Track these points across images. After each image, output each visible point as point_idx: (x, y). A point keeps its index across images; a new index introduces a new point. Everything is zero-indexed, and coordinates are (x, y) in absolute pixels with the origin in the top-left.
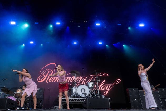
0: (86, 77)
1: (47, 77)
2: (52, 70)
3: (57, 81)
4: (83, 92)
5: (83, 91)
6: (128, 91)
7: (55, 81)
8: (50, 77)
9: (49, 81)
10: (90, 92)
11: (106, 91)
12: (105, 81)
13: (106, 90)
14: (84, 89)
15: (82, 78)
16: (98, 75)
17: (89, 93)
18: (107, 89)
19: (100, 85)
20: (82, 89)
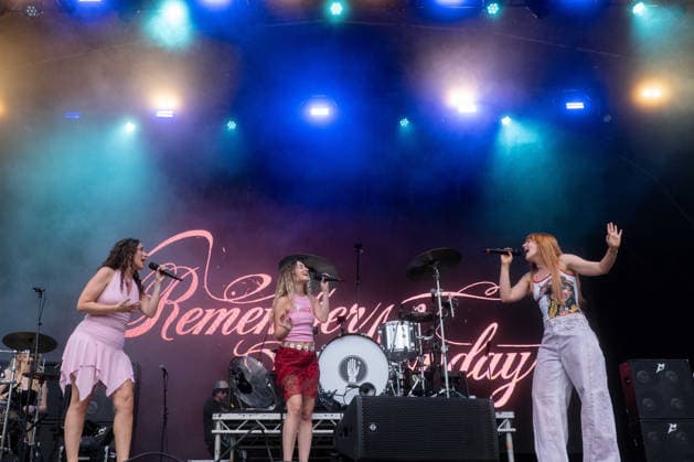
0: (390, 308)
1: (168, 310)
2: (192, 271)
3: (225, 331)
4: (352, 379)
5: (353, 373)
6: (626, 379)
7: (210, 331)
8: (184, 308)
9: (179, 330)
10: (393, 377)
11: (501, 381)
12: (495, 325)
13: (505, 377)
14: (357, 359)
15: (362, 311)
16: (458, 294)
17: (388, 386)
18: (508, 374)
19: (467, 349)
20: (348, 359)
